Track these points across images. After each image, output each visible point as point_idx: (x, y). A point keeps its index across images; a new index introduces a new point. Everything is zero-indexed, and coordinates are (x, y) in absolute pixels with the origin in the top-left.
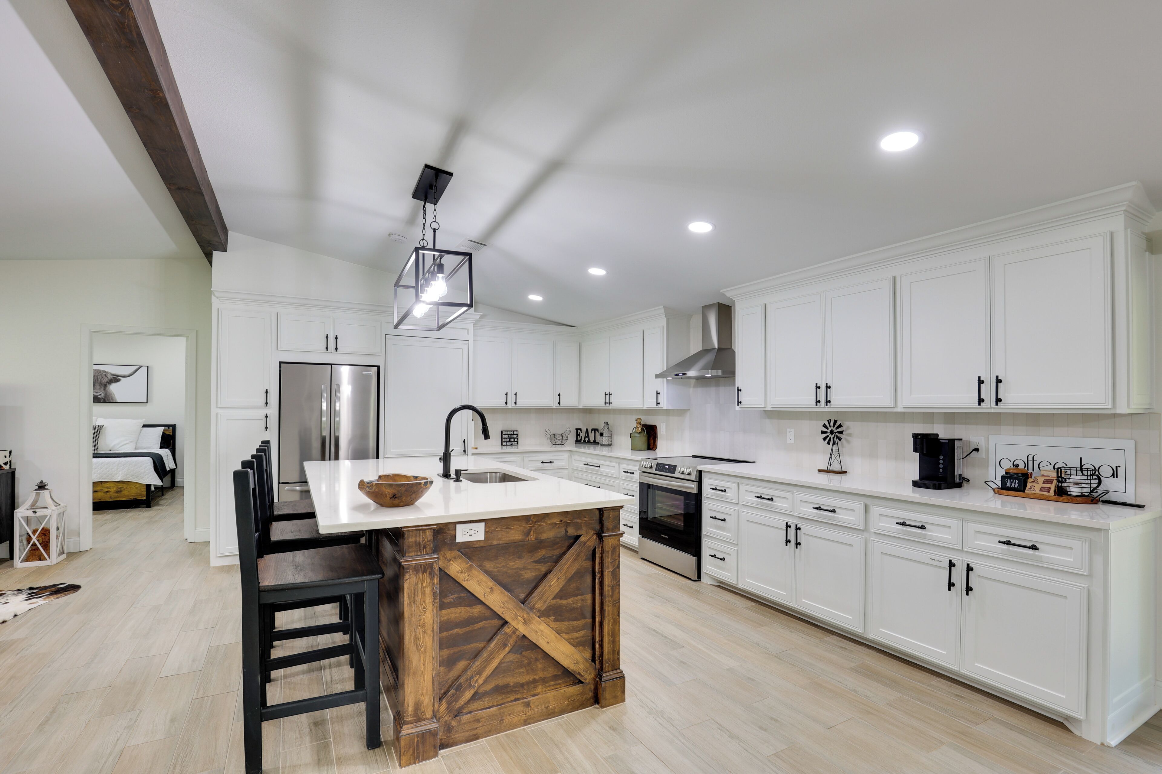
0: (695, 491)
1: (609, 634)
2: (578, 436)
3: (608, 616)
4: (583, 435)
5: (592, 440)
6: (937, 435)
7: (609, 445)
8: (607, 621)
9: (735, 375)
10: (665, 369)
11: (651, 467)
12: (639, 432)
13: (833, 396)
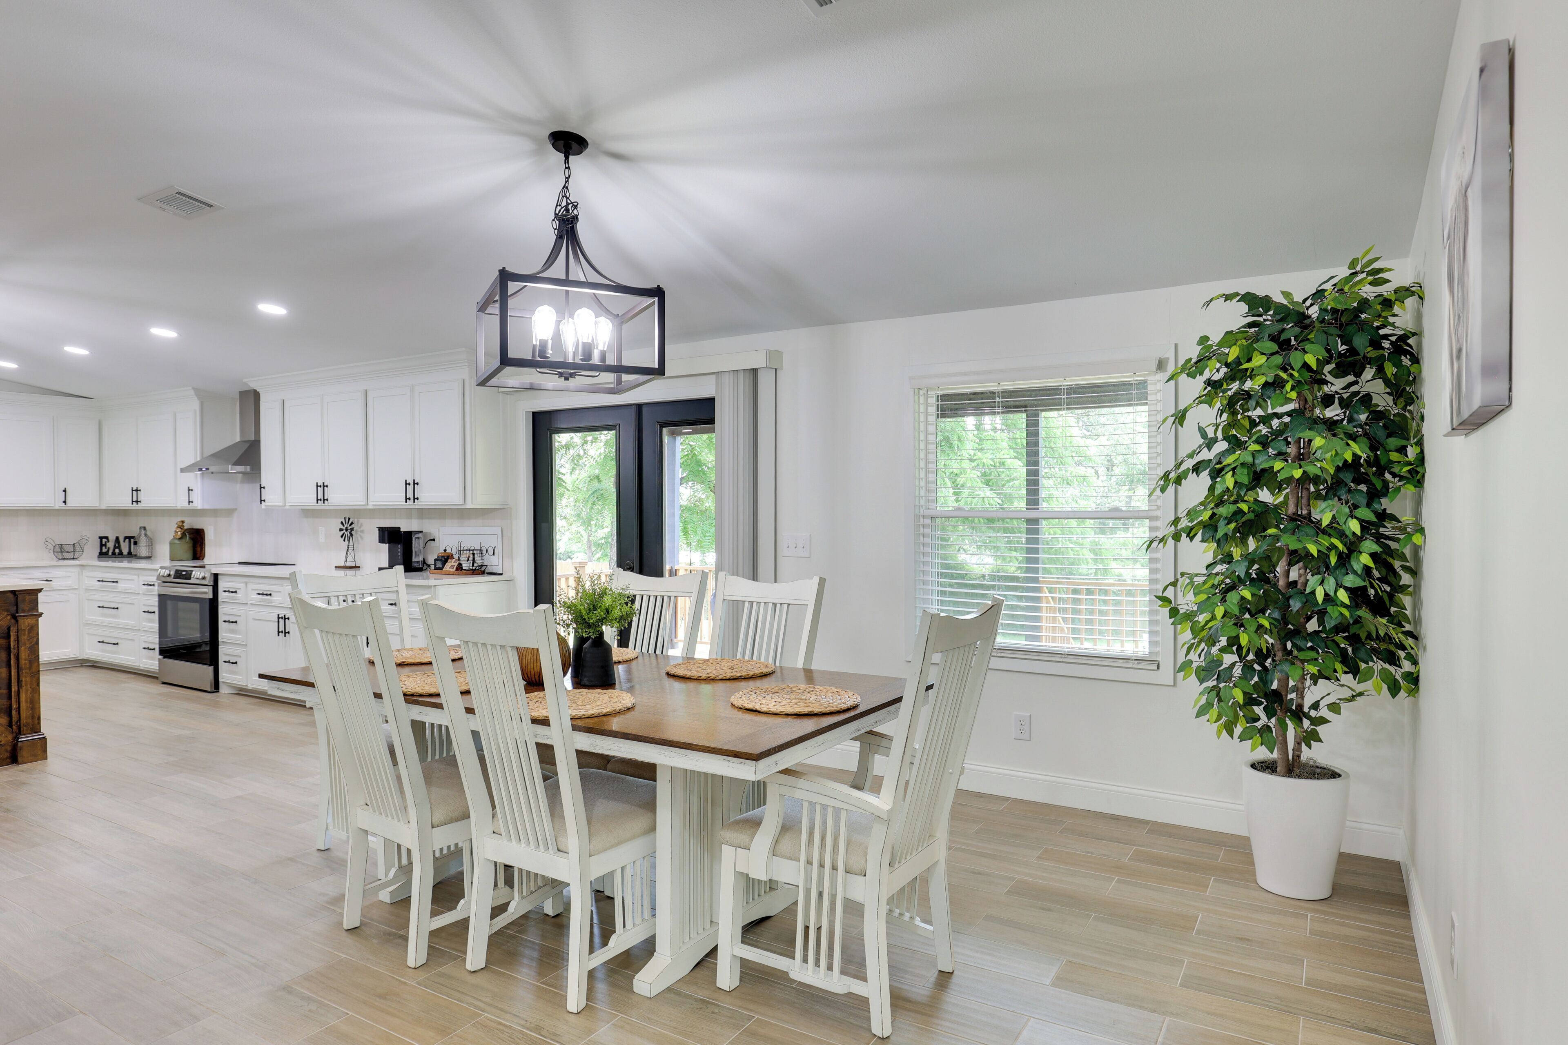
0: (211, 596)
1: (27, 702)
2: (104, 547)
3: (26, 685)
4: (111, 545)
5: (125, 551)
6: (399, 528)
7: (149, 558)
8: (24, 691)
9: (260, 471)
10: (199, 459)
11: (169, 575)
12: (178, 537)
13: (330, 493)
